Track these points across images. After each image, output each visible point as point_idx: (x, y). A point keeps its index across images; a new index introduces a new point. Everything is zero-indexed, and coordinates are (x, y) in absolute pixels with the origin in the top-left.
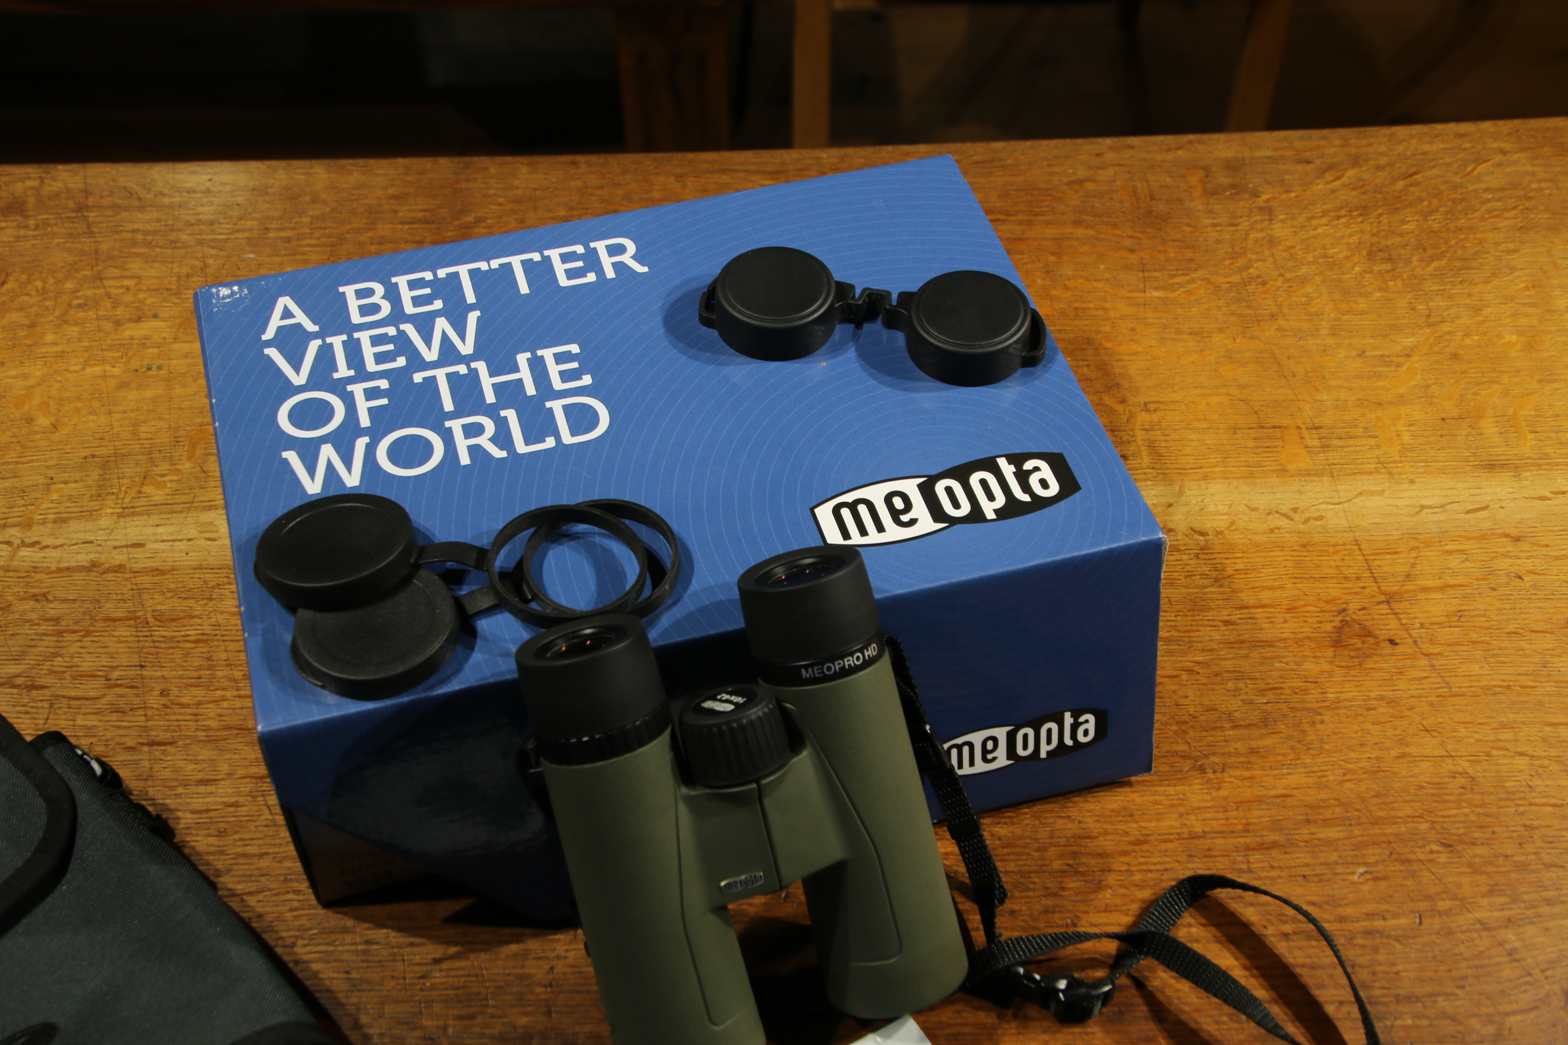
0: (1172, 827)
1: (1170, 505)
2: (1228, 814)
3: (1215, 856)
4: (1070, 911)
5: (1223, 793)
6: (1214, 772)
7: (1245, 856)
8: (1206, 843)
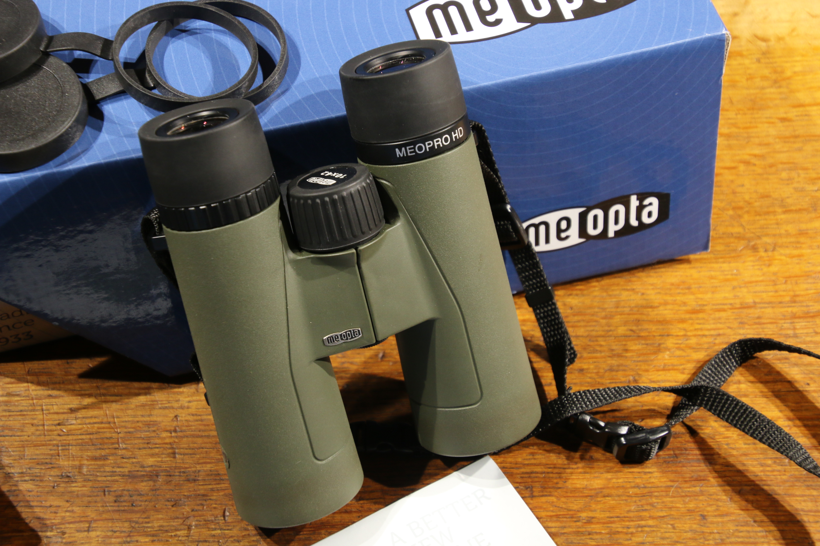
0: (726, 298)
1: (735, 14)
2: (777, 287)
3: (764, 324)
4: (632, 370)
5: (773, 269)
6: (766, 251)
7: (791, 323)
8: (756, 312)
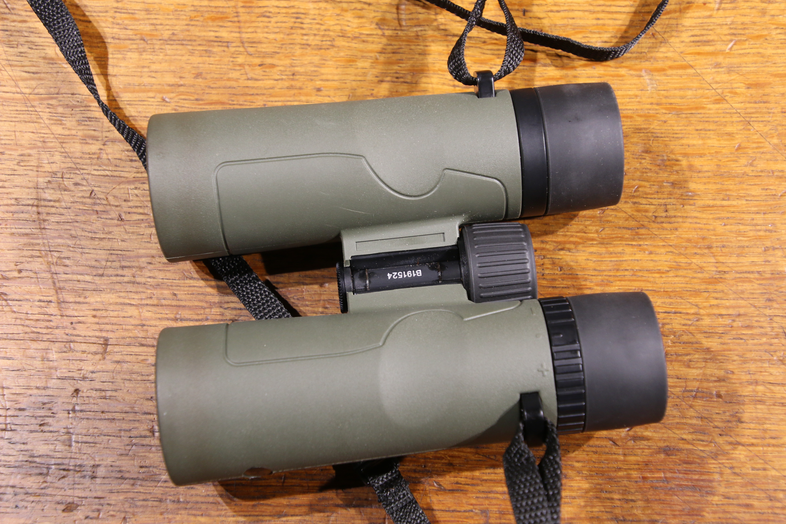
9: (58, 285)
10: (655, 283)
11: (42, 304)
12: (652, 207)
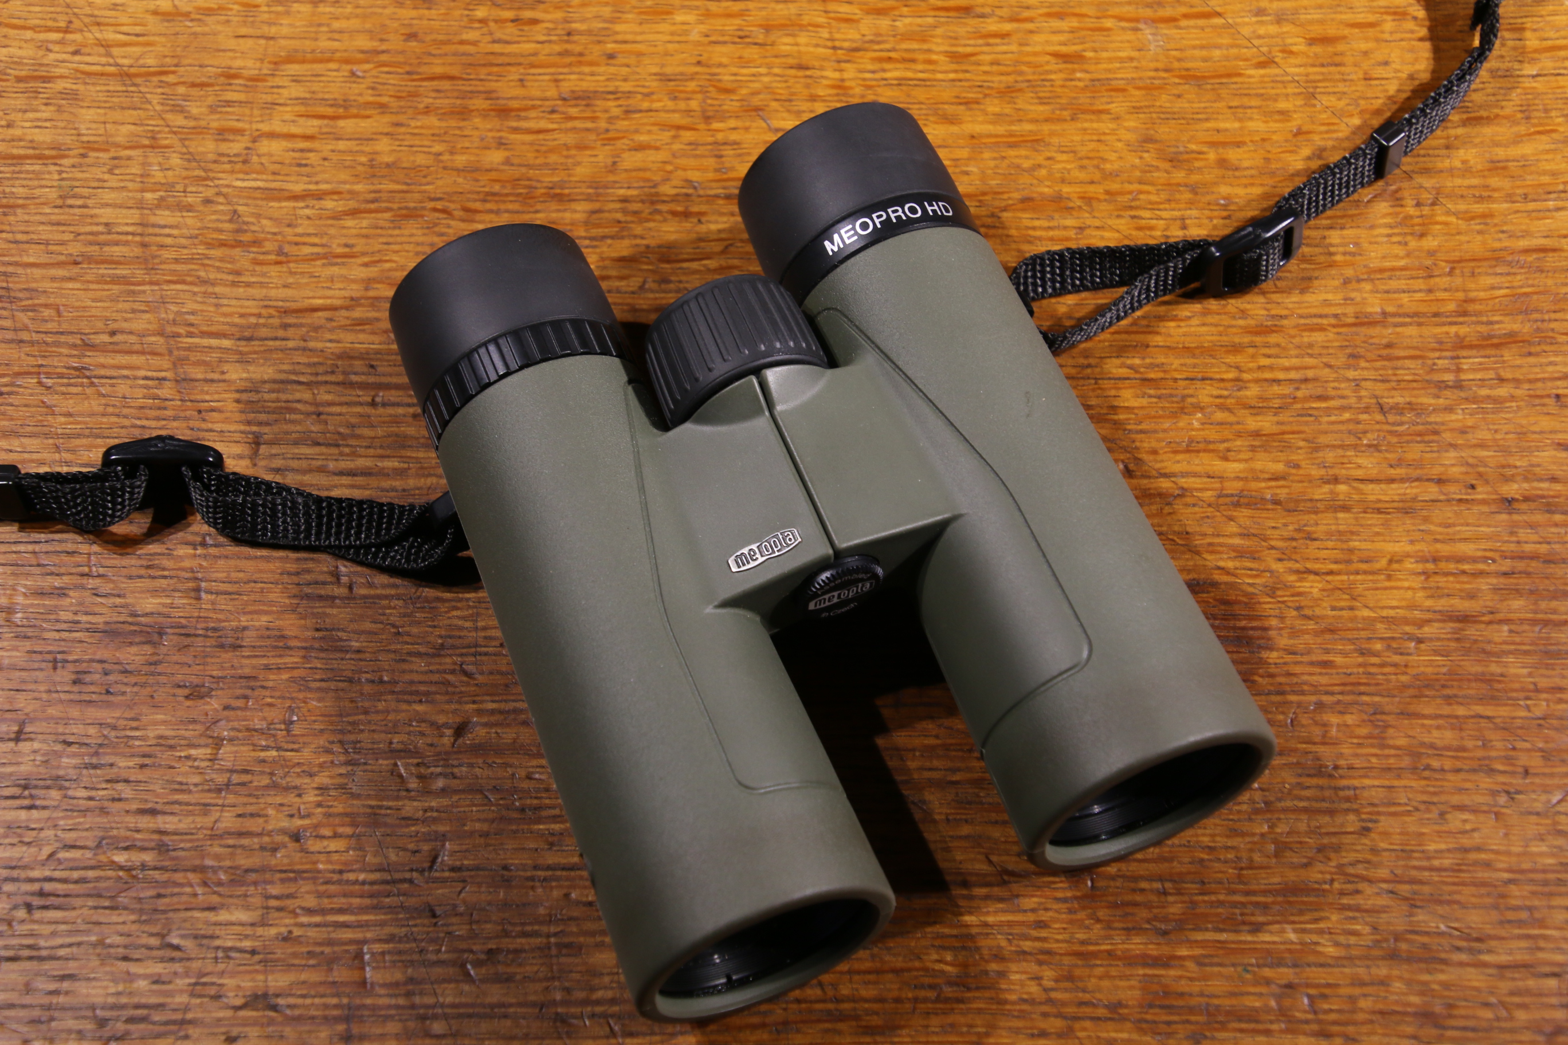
0: (1326, 303)
2: (1432, 281)
3: (1398, 358)
5: (1430, 243)
6: (1418, 205)
7: (1453, 358)
8: (1386, 333)
9: (176, 353)
10: (1170, 336)
11: (150, 383)
12: (1162, 222)
